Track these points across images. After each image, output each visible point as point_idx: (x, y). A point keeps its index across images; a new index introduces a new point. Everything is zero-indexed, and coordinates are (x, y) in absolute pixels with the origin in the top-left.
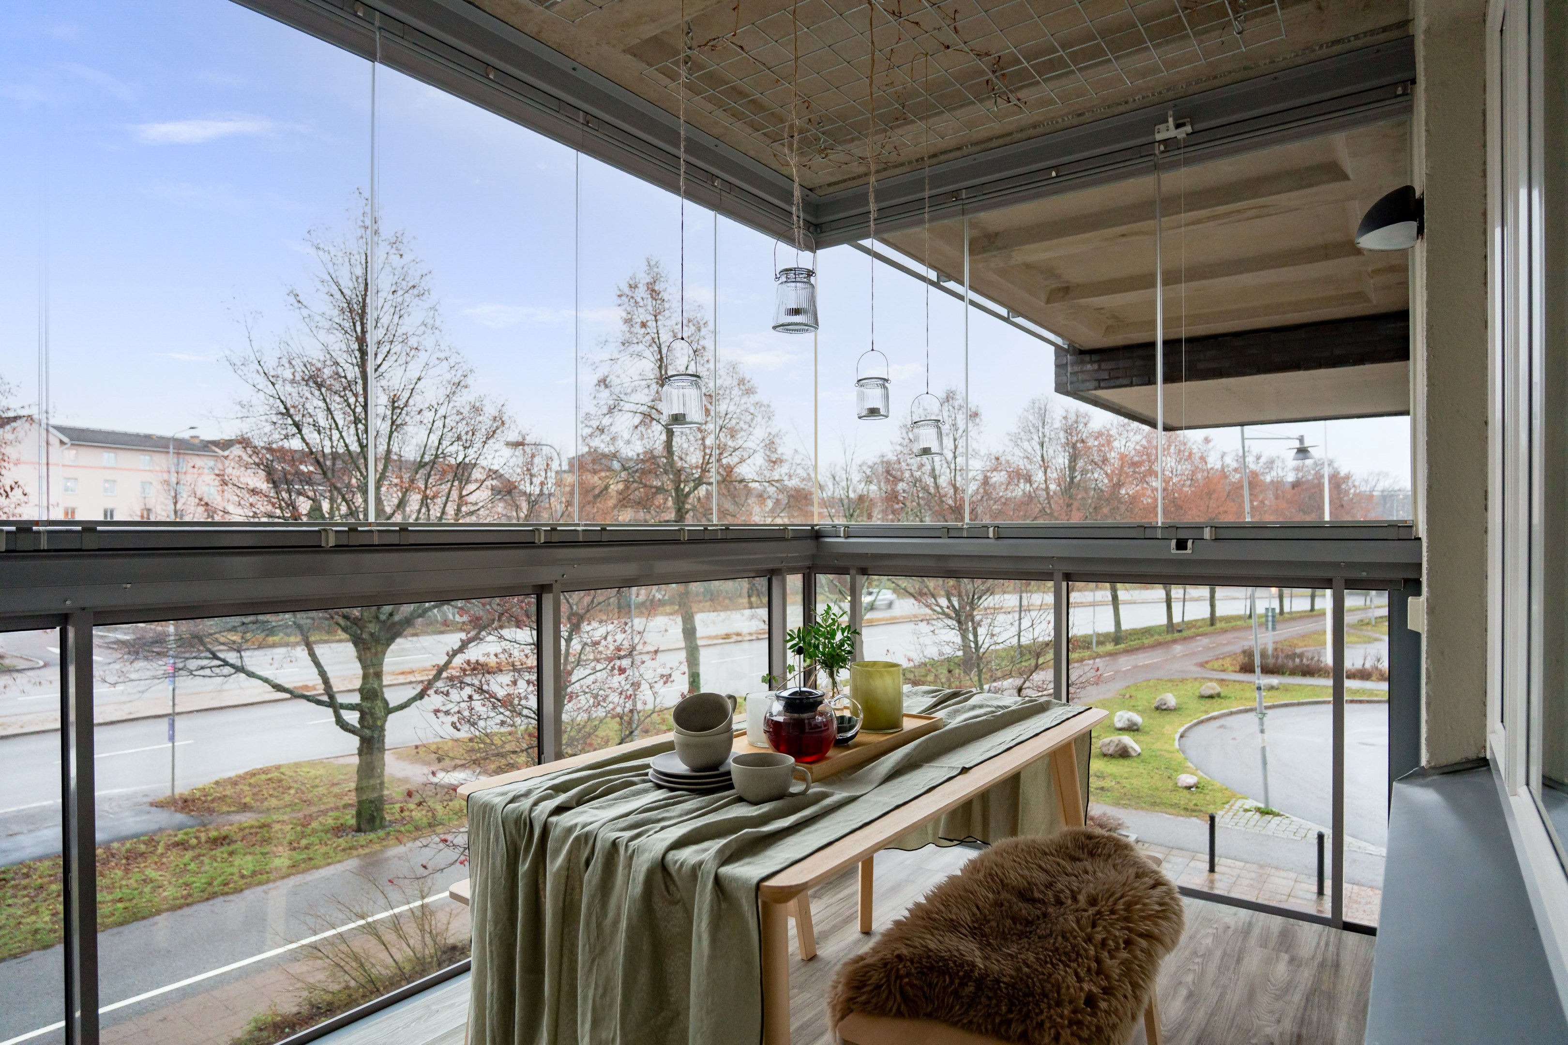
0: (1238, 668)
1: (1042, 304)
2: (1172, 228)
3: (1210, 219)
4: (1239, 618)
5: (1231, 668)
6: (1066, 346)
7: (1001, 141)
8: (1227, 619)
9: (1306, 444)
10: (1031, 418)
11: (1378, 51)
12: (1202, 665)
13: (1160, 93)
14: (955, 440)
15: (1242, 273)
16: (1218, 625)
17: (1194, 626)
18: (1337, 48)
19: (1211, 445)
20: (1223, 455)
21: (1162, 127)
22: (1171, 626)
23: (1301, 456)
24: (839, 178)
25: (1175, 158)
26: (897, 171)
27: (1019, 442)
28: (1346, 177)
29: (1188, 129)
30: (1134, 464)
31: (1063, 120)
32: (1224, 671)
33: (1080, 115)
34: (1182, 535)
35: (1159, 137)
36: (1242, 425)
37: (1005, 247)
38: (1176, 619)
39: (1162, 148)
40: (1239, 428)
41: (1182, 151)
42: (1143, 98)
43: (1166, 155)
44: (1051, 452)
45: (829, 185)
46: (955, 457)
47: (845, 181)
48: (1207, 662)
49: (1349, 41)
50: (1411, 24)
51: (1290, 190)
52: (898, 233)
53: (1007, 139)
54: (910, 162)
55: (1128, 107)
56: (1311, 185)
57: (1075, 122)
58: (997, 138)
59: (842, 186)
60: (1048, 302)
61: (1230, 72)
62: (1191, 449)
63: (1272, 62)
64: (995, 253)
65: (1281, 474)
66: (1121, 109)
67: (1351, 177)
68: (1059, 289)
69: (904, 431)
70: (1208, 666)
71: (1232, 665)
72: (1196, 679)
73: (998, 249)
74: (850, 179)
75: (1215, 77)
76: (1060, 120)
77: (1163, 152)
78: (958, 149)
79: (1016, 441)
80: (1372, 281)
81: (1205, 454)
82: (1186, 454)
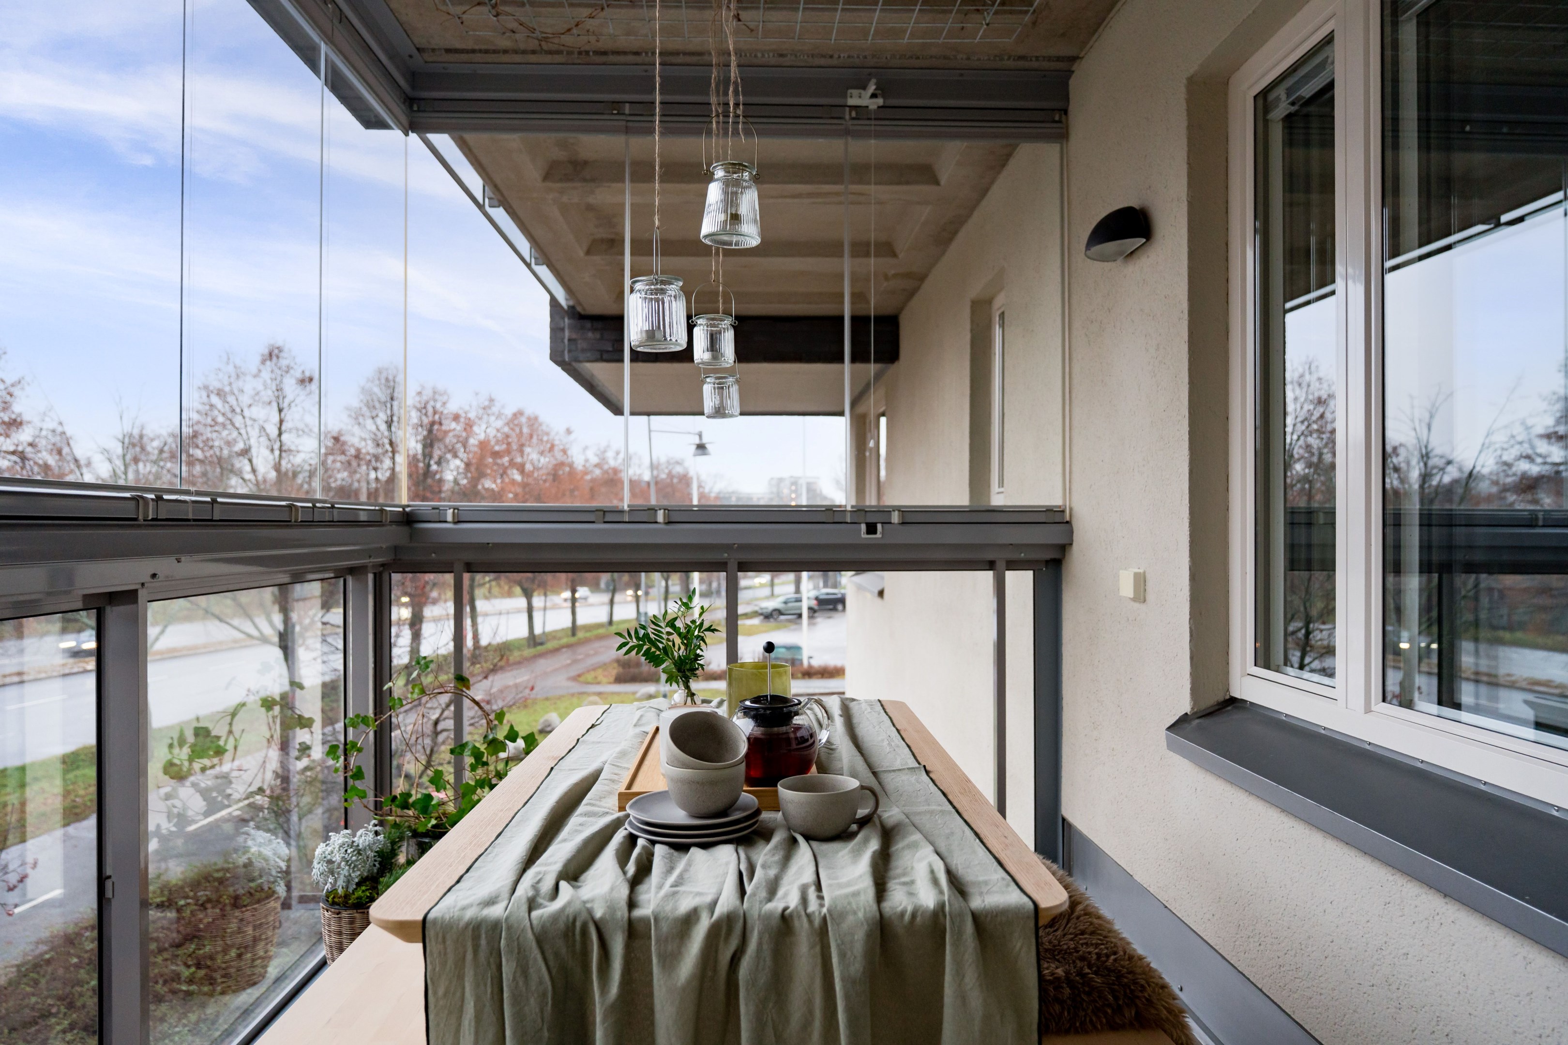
0: (612, 679)
1: (581, 254)
2: (772, 197)
3: (810, 195)
4: (600, 626)
5: (605, 680)
6: (565, 307)
7: (688, 59)
8: (588, 628)
9: (704, 441)
10: (376, 390)
11: (1045, 76)
12: (576, 678)
13: (865, 57)
14: (280, 411)
15: (792, 255)
16: (580, 635)
17: (554, 638)
18: (1021, 64)
19: (572, 437)
20: (586, 448)
21: (855, 92)
22: (533, 640)
23: (700, 451)
24: (470, 45)
25: (867, 128)
26: (548, 59)
27: (361, 420)
28: (937, 183)
29: (880, 101)
30: (496, 455)
31: (763, 56)
32: (599, 683)
33: (781, 55)
34: (871, 519)
35: (851, 102)
36: (649, 414)
37: (593, 180)
38: (538, 630)
39: (854, 114)
40: (645, 418)
41: (873, 122)
42: (849, 57)
43: (856, 122)
44: (400, 433)
45: (448, 51)
46: (280, 434)
47: (473, 51)
48: (579, 676)
49: (1031, 60)
50: (1078, 61)
51: (891, 183)
52: (485, 137)
53: (695, 59)
54: (570, 53)
55: (830, 62)
56: (908, 183)
57: (773, 61)
58: (685, 54)
59: (464, 57)
60: (588, 252)
61: (931, 57)
62: (553, 440)
63: (968, 59)
64: (578, 184)
65: (638, 472)
66: (822, 62)
67: (943, 182)
68: (602, 241)
69: (204, 394)
70: (582, 679)
71: (605, 676)
72: (573, 695)
73: (584, 180)
74: (480, 51)
75: (918, 58)
76: (759, 55)
77: (853, 119)
78: (637, 53)
79: (357, 417)
80: (885, 284)
81: (567, 446)
82: (549, 446)
